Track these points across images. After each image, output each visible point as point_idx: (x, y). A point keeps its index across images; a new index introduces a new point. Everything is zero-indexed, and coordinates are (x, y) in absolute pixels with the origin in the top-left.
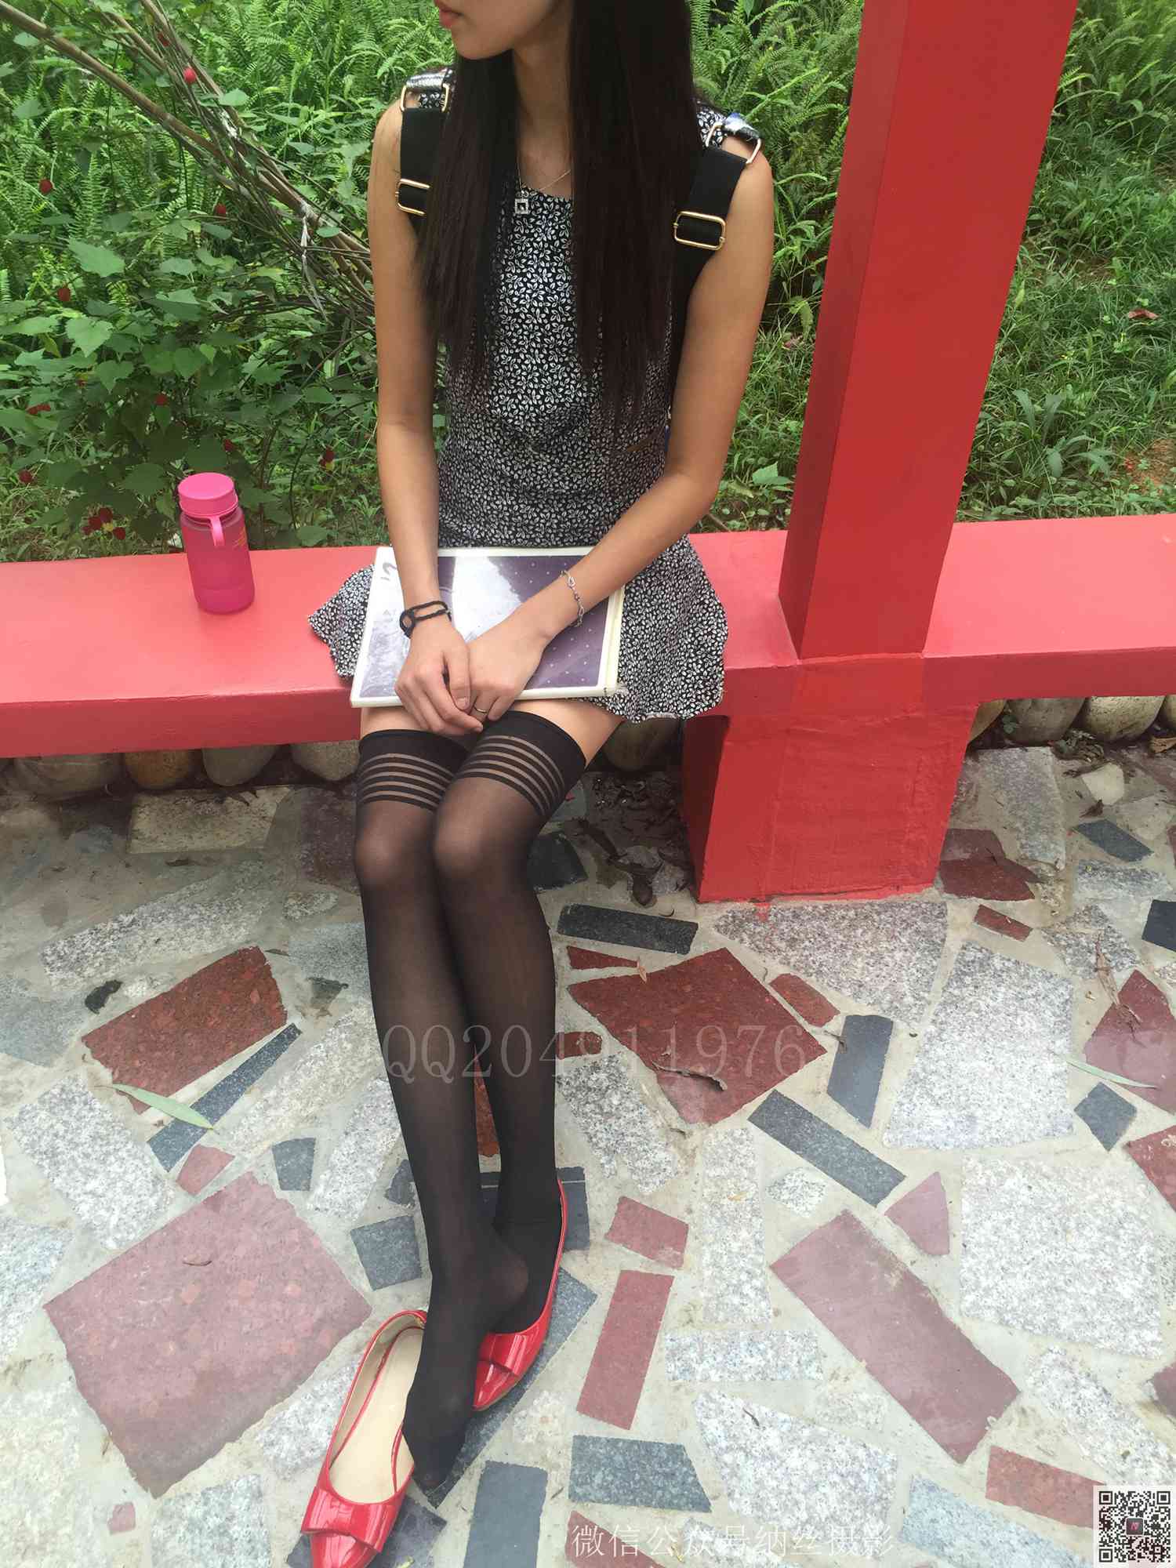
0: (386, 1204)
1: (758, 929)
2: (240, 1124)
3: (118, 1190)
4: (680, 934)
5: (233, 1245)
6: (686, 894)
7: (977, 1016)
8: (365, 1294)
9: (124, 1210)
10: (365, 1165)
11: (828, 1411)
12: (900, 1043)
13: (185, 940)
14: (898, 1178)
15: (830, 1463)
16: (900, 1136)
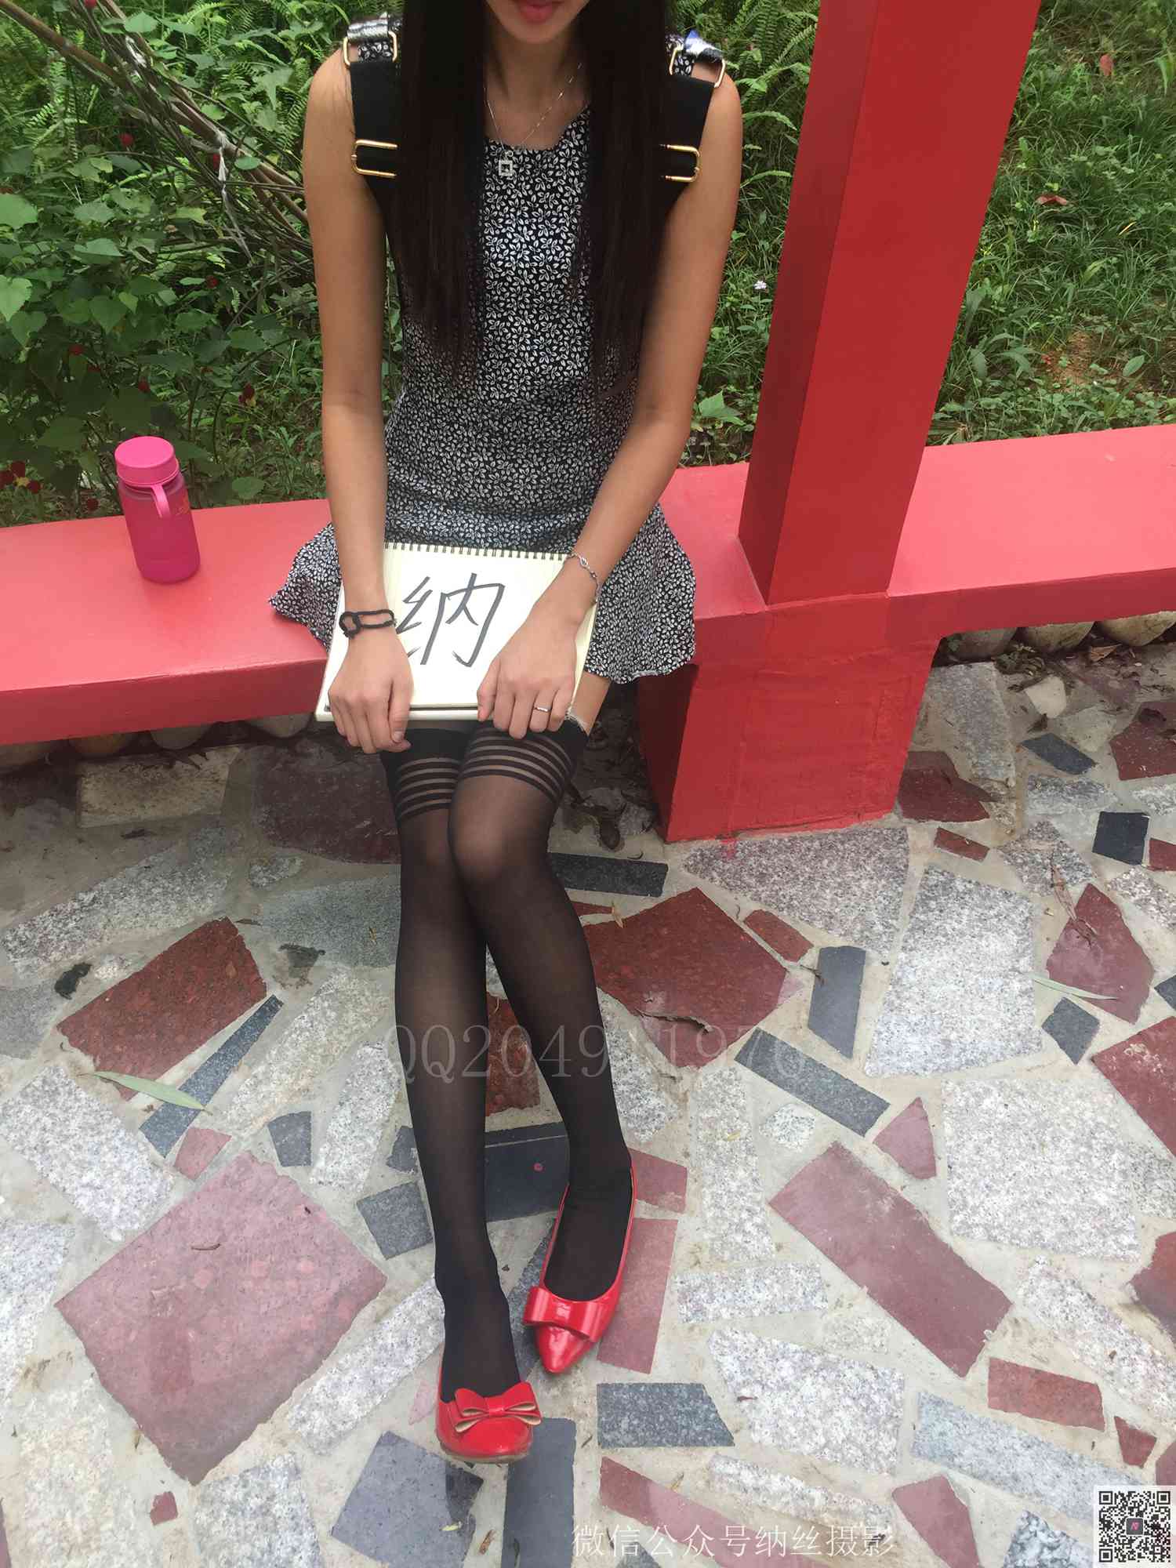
0: (390, 1172)
1: (727, 867)
2: (232, 1103)
3: (116, 1180)
4: (650, 877)
5: (239, 1226)
6: (652, 834)
7: (944, 940)
8: (377, 1262)
9: (125, 1200)
10: (364, 1134)
11: (836, 1338)
12: (873, 972)
13: (152, 916)
14: (883, 1106)
15: (841, 1388)
16: (881, 1064)
